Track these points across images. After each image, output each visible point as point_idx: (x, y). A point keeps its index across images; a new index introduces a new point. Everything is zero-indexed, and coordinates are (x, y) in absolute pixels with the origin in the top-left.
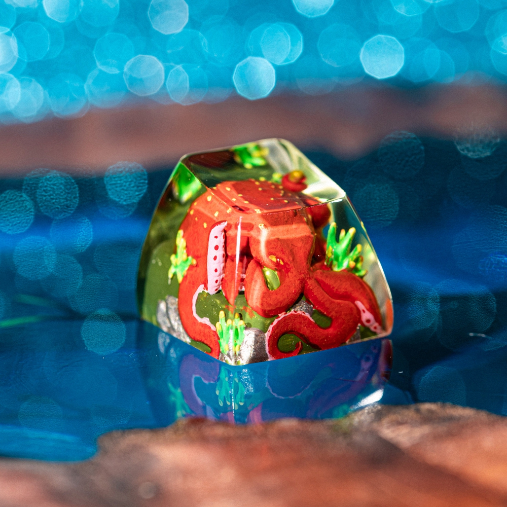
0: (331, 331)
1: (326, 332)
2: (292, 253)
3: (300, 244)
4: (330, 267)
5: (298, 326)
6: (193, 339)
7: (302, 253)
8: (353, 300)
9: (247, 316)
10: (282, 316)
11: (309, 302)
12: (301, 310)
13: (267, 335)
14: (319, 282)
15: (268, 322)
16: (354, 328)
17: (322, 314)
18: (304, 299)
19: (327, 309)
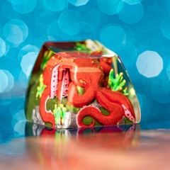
0: (109, 117)
1: (107, 117)
2: (90, 79)
3: (95, 76)
4: (110, 88)
5: (93, 113)
6: (46, 123)
7: (95, 80)
8: (121, 104)
9: (67, 106)
10: (84, 107)
11: (98, 102)
12: (94, 105)
13: (77, 115)
14: (103, 94)
15: (78, 109)
16: (121, 117)
17: (105, 109)
18: (96, 101)
19: (107, 107)
